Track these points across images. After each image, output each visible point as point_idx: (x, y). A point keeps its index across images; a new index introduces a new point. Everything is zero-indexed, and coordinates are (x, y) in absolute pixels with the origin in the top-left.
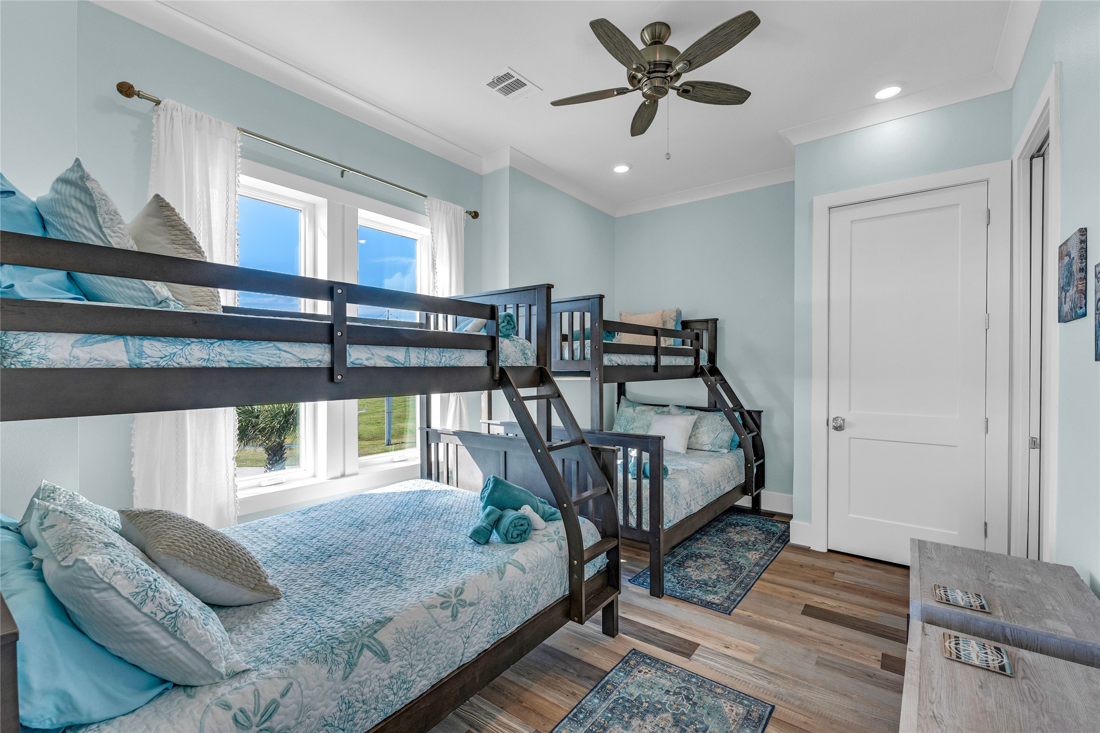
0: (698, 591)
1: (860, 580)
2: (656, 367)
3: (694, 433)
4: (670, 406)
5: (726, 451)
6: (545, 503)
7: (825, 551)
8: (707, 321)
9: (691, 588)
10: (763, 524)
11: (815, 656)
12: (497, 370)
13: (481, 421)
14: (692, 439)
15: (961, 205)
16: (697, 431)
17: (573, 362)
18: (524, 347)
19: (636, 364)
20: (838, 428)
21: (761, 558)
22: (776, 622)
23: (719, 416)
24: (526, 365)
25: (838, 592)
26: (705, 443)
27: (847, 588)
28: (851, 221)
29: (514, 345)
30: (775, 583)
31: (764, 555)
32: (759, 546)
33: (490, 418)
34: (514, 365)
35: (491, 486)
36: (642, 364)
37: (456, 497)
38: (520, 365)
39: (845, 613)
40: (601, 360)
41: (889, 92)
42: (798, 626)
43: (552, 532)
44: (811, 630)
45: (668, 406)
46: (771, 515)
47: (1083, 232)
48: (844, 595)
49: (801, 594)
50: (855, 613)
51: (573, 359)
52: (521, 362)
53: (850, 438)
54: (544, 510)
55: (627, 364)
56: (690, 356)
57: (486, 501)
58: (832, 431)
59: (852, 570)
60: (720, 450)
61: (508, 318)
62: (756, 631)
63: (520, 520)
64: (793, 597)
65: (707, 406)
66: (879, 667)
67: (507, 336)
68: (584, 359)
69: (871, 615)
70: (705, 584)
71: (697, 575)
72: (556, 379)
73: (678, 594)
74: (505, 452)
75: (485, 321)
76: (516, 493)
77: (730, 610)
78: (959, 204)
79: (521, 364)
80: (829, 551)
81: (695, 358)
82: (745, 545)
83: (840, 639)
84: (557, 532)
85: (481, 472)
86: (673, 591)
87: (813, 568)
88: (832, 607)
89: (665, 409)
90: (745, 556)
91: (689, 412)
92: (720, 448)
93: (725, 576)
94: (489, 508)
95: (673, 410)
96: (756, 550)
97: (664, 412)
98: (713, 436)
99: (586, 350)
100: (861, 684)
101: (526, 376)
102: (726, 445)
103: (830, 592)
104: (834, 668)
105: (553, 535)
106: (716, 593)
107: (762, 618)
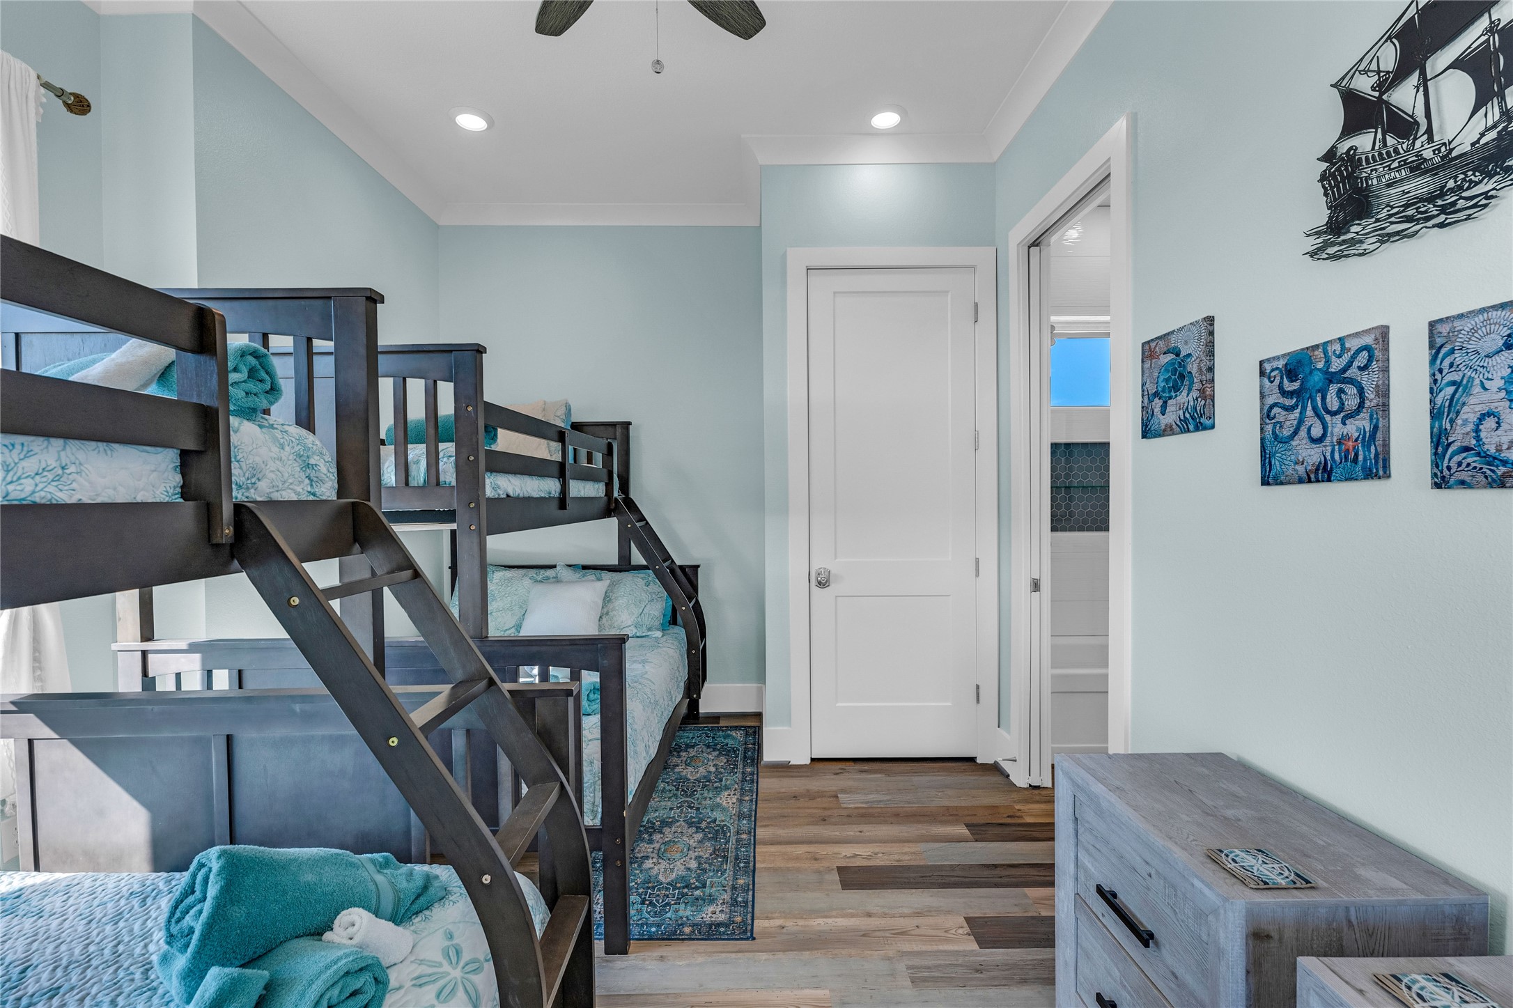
0: (682, 906)
1: (871, 797)
2: (562, 501)
3: (605, 610)
4: (558, 568)
5: (658, 634)
6: (386, 864)
7: (808, 762)
8: (613, 425)
9: (668, 904)
10: (713, 738)
11: (901, 966)
12: (227, 511)
13: (114, 647)
14: (604, 620)
15: (950, 293)
16: (610, 606)
17: (408, 491)
18: (307, 449)
19: (535, 495)
20: (821, 584)
21: (740, 801)
22: (820, 921)
23: (642, 578)
24: (311, 498)
25: (861, 827)
26: (624, 625)
27: (866, 816)
28: (835, 293)
29: (275, 439)
30: (780, 843)
31: (741, 795)
32: (727, 780)
33: (147, 633)
34: (277, 496)
35: (212, 891)
36: (543, 495)
37: (40, 915)
38: (295, 498)
39: (888, 863)
40: (478, 484)
41: (886, 120)
42: (852, 916)
43: (438, 957)
44: (869, 915)
45: (555, 566)
46: (715, 718)
47: (1210, 320)
48: (870, 830)
49: (823, 850)
50: (897, 857)
51: (407, 484)
52: (299, 489)
53: (836, 597)
54: (397, 892)
55: (521, 495)
56: (601, 481)
57: (198, 953)
58: (815, 589)
59: (851, 783)
60: (649, 633)
61: (252, 361)
62: (806, 955)
63: (348, 979)
64: (816, 859)
65: (616, 562)
66: (975, 946)
67: (250, 413)
68: (438, 484)
69: (914, 853)
70: (686, 887)
71: (666, 870)
72: (398, 529)
73: (653, 929)
74: (229, 739)
75: (170, 354)
76: (309, 878)
77: (749, 928)
78: (948, 292)
79: (298, 494)
80: (813, 760)
81: (607, 485)
82: (706, 782)
83: (909, 916)
84: (452, 953)
85: (135, 804)
86: (642, 925)
87: (811, 796)
88: (868, 858)
89: (549, 573)
90: (719, 805)
91: (591, 575)
92: (649, 629)
93: (708, 855)
94: (214, 978)
95: (562, 572)
96: (727, 788)
97: (548, 578)
98: (637, 612)
99: (441, 464)
100: (980, 992)
101: (311, 528)
102: (657, 623)
103: (851, 831)
104: (935, 980)
105: (446, 967)
106: (711, 899)
107: (801, 922)
